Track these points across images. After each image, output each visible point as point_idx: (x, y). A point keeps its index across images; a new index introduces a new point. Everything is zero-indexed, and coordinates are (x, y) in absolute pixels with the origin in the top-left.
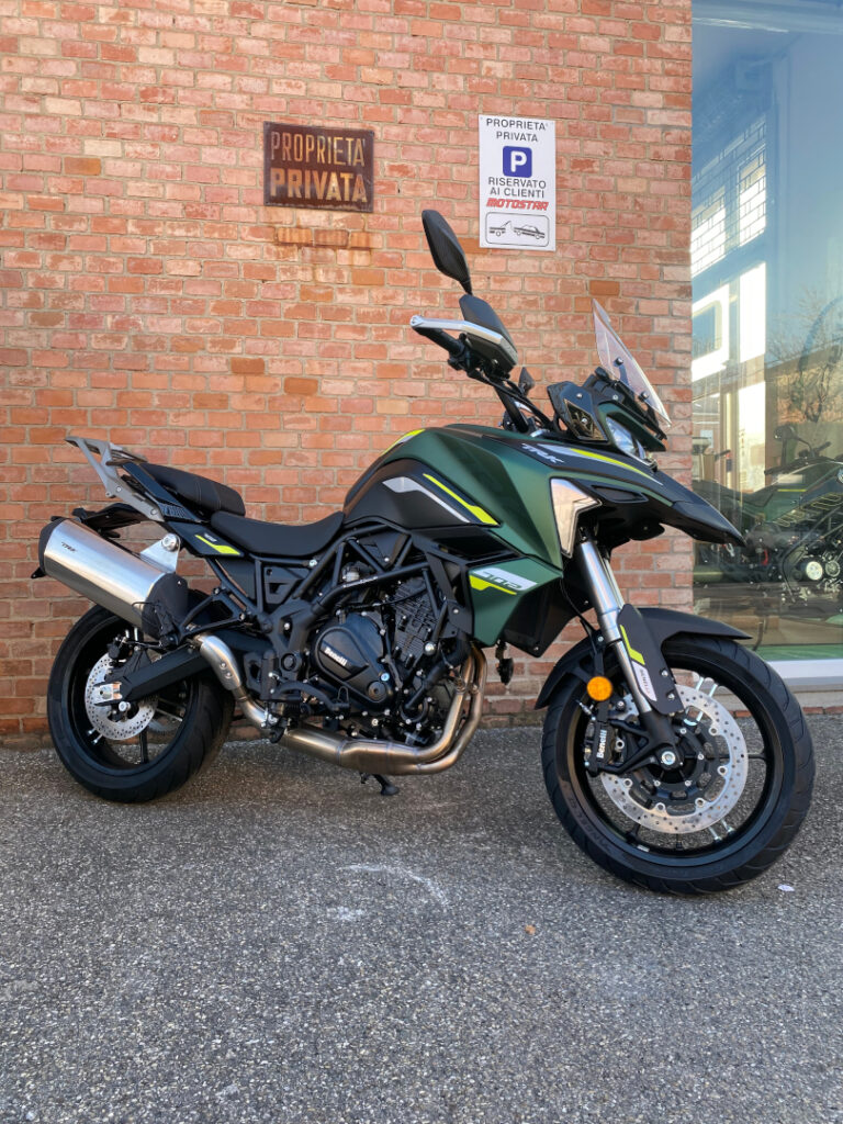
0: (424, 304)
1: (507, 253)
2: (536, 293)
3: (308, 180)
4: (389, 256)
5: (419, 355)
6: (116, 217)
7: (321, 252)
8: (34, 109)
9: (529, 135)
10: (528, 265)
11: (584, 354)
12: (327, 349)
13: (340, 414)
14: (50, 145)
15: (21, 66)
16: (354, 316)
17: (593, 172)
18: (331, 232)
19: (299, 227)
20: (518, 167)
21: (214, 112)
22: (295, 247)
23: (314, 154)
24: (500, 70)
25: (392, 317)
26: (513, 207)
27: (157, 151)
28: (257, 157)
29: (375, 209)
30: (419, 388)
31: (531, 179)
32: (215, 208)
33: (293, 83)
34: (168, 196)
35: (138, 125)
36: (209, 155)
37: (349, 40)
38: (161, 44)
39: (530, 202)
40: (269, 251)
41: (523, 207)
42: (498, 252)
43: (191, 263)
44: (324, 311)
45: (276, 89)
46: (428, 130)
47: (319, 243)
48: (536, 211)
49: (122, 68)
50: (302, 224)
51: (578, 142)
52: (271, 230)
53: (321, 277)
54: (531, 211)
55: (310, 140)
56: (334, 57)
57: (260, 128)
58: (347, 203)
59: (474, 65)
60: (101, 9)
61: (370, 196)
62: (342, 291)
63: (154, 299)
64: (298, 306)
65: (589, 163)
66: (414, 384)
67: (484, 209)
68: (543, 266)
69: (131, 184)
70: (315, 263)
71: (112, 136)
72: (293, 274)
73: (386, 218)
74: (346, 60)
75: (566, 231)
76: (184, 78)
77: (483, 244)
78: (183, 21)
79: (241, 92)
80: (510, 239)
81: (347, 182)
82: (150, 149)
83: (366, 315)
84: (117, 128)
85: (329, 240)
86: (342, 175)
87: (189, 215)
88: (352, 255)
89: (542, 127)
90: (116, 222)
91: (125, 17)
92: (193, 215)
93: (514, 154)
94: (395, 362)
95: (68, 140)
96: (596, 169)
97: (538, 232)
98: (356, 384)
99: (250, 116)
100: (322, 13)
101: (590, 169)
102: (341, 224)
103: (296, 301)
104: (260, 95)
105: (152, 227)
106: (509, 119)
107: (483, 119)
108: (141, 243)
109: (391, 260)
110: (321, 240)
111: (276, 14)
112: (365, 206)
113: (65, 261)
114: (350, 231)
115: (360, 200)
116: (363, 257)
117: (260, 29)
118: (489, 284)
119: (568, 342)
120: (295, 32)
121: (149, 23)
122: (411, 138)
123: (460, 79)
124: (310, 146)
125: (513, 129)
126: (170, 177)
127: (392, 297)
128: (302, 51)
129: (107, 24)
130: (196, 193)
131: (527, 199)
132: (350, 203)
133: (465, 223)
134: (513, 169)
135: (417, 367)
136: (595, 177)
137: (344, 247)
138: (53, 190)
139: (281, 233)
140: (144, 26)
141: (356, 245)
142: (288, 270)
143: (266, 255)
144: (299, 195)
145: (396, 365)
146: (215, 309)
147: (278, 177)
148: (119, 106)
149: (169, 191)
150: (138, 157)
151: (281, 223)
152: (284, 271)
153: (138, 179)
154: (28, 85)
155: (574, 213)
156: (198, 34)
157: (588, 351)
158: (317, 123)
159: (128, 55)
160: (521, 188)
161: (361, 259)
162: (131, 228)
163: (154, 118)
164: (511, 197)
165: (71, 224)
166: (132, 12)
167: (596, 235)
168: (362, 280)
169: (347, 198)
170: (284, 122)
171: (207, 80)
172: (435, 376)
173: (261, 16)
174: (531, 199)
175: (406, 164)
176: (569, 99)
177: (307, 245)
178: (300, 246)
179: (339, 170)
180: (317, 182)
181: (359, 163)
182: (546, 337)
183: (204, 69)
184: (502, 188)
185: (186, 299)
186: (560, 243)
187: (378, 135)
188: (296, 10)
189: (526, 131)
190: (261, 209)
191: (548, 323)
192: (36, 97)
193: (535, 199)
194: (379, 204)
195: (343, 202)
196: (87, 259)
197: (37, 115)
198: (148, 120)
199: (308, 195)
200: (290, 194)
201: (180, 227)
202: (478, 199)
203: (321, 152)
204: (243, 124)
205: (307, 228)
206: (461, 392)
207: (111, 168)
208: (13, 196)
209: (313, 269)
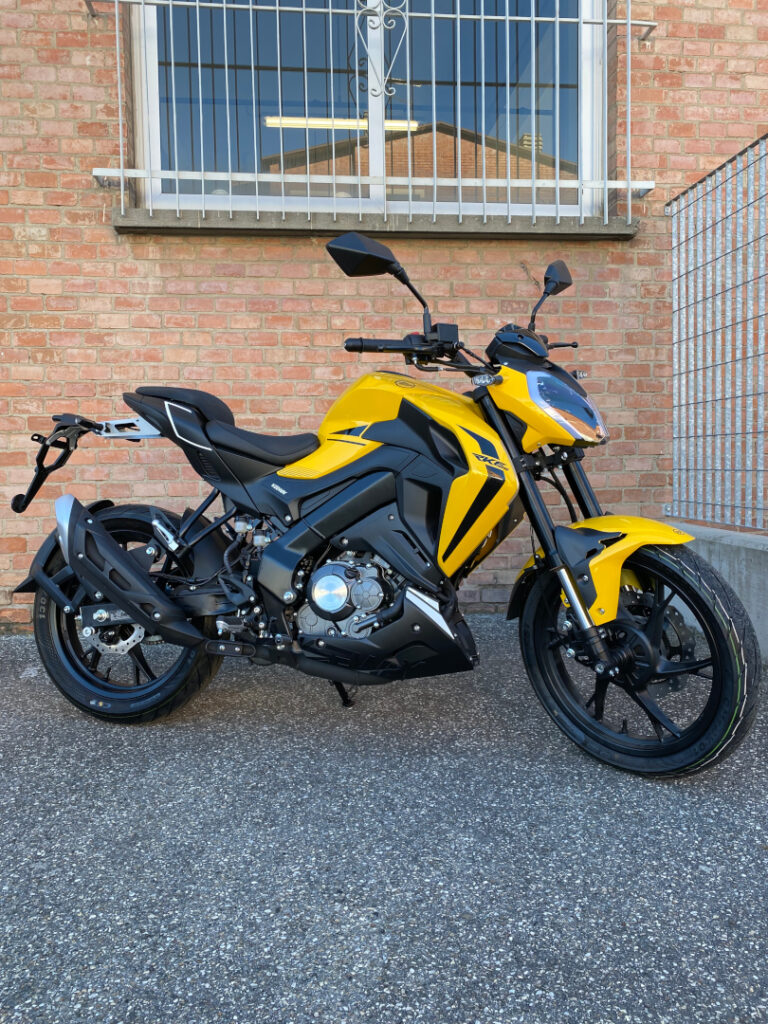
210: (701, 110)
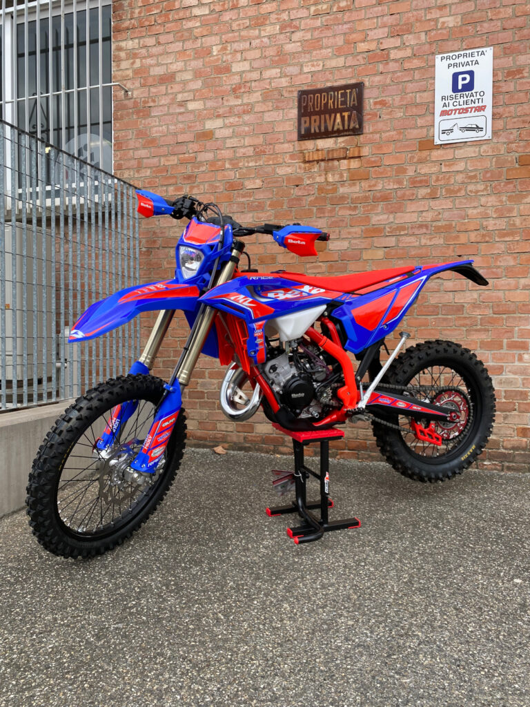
0: (395, 187)
1: (454, 145)
2: (476, 170)
3: (323, 121)
4: (373, 159)
5: (391, 220)
6: (219, 160)
7: (330, 164)
8: (182, 110)
9: (472, 61)
10: (470, 152)
11: (514, 209)
12: (333, 222)
13: (340, 262)
14: (190, 127)
15: (177, 88)
16: (349, 200)
17: (523, 77)
18: (336, 150)
19: (318, 150)
20: (463, 85)
21: (271, 91)
22: (315, 162)
23: (326, 104)
24: (451, 21)
25: (374, 197)
26: (459, 113)
27: (241, 120)
28: (294, 113)
29: (364, 131)
30: (391, 241)
31: (473, 91)
32: (271, 147)
33: (315, 63)
34: (246, 144)
35: (231, 108)
36: (268, 117)
37: (349, 29)
38: (244, 58)
39: (472, 108)
40: (300, 168)
41: (467, 111)
42: (448, 146)
43: (257, 181)
44: (331, 199)
45: (306, 70)
46: (399, 74)
47: (329, 159)
48: (477, 113)
49: (224, 76)
50: (319, 148)
51: (511, 58)
52: (301, 155)
53: (330, 179)
54: (473, 114)
55: (324, 96)
56: (340, 41)
57: (296, 94)
58: (346, 131)
59: (432, 23)
60: (214, 47)
61: (361, 124)
62: (342, 185)
63: (238, 203)
64: (316, 198)
65: (520, 71)
66: (387, 239)
67: (437, 118)
68: (482, 151)
69: (228, 141)
70: (326, 171)
71: (218, 116)
72: (314, 179)
73: (371, 136)
74: (347, 42)
75: (500, 124)
76: (255, 75)
77: (437, 142)
78: (255, 43)
79: (286, 76)
80: (457, 136)
81: (346, 118)
82: (237, 119)
83: (358, 198)
84: (221, 111)
85: (335, 156)
86: (344, 114)
87: (257, 152)
88: (349, 162)
89: (483, 53)
90: (220, 163)
91: (225, 49)
92: (259, 153)
93: (460, 77)
94: (375, 226)
95: (198, 123)
96: (526, 75)
97: (477, 127)
98: (350, 242)
99: (290, 89)
100: (333, 16)
101: (521, 75)
102: (343, 144)
103: (315, 196)
104: (296, 76)
105: (237, 164)
106: (457, 54)
107: (438, 57)
108: (232, 173)
109: (374, 162)
110: (330, 157)
111: (306, 24)
112: (357, 131)
113: (196, 189)
114: (348, 147)
115: (354, 128)
116: (356, 162)
117: (297, 36)
118: (441, 168)
119: (501, 201)
120: (317, 32)
121: (238, 48)
122: (388, 81)
123: (423, 36)
124: (324, 100)
125: (462, 60)
126: (247, 134)
127: (375, 185)
128: (321, 43)
129: (217, 55)
130: (260, 140)
131: (470, 106)
132: (348, 130)
133: (425, 130)
134: (460, 87)
135: (390, 228)
136: (524, 80)
137: (344, 158)
138: (191, 151)
139: (307, 155)
140: (236, 51)
141: (351, 156)
142: (311, 177)
143: (298, 170)
144: (317, 131)
145: (377, 228)
146: (270, 205)
147: (305, 122)
148: (222, 99)
149: (247, 141)
150: (231, 125)
151: (307, 150)
152: (309, 178)
153: (230, 138)
154: (180, 97)
155: (507, 109)
156: (262, 48)
157: (515, 206)
158: (329, 84)
159: (228, 70)
160: (465, 99)
161: (355, 164)
162: (227, 166)
163: (239, 102)
164: (458, 107)
165: (198, 168)
166: (229, 45)
167: (524, 122)
168: (355, 177)
169: (346, 127)
170: (310, 88)
171: (267, 74)
172: (402, 233)
173: (298, 29)
174: (473, 105)
175: (384, 99)
176: (504, 29)
177: (322, 160)
178: (318, 161)
179: (341, 111)
180: (328, 121)
181: (354, 105)
182: (483, 200)
183: (266, 68)
184: (451, 102)
185: (255, 202)
186: (494, 133)
187: (367, 84)
188: (318, 18)
189: (469, 59)
190: (296, 142)
191: (485, 189)
192: (183, 104)
193: (477, 105)
194: (367, 127)
195: (344, 130)
196: (206, 186)
197: (184, 113)
198: (237, 103)
199: (323, 129)
200: (313, 131)
201: (252, 161)
202: (434, 113)
203: (331, 102)
204: (286, 95)
205: (322, 150)
206: (420, 242)
207: (218, 134)
208: (172, 158)
209: (326, 174)
210: (161, 128)
